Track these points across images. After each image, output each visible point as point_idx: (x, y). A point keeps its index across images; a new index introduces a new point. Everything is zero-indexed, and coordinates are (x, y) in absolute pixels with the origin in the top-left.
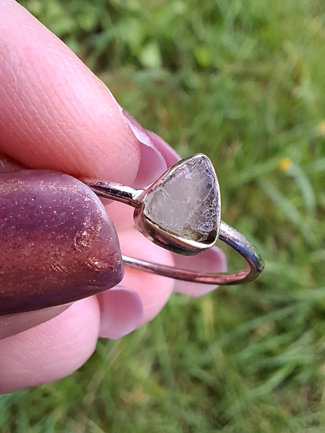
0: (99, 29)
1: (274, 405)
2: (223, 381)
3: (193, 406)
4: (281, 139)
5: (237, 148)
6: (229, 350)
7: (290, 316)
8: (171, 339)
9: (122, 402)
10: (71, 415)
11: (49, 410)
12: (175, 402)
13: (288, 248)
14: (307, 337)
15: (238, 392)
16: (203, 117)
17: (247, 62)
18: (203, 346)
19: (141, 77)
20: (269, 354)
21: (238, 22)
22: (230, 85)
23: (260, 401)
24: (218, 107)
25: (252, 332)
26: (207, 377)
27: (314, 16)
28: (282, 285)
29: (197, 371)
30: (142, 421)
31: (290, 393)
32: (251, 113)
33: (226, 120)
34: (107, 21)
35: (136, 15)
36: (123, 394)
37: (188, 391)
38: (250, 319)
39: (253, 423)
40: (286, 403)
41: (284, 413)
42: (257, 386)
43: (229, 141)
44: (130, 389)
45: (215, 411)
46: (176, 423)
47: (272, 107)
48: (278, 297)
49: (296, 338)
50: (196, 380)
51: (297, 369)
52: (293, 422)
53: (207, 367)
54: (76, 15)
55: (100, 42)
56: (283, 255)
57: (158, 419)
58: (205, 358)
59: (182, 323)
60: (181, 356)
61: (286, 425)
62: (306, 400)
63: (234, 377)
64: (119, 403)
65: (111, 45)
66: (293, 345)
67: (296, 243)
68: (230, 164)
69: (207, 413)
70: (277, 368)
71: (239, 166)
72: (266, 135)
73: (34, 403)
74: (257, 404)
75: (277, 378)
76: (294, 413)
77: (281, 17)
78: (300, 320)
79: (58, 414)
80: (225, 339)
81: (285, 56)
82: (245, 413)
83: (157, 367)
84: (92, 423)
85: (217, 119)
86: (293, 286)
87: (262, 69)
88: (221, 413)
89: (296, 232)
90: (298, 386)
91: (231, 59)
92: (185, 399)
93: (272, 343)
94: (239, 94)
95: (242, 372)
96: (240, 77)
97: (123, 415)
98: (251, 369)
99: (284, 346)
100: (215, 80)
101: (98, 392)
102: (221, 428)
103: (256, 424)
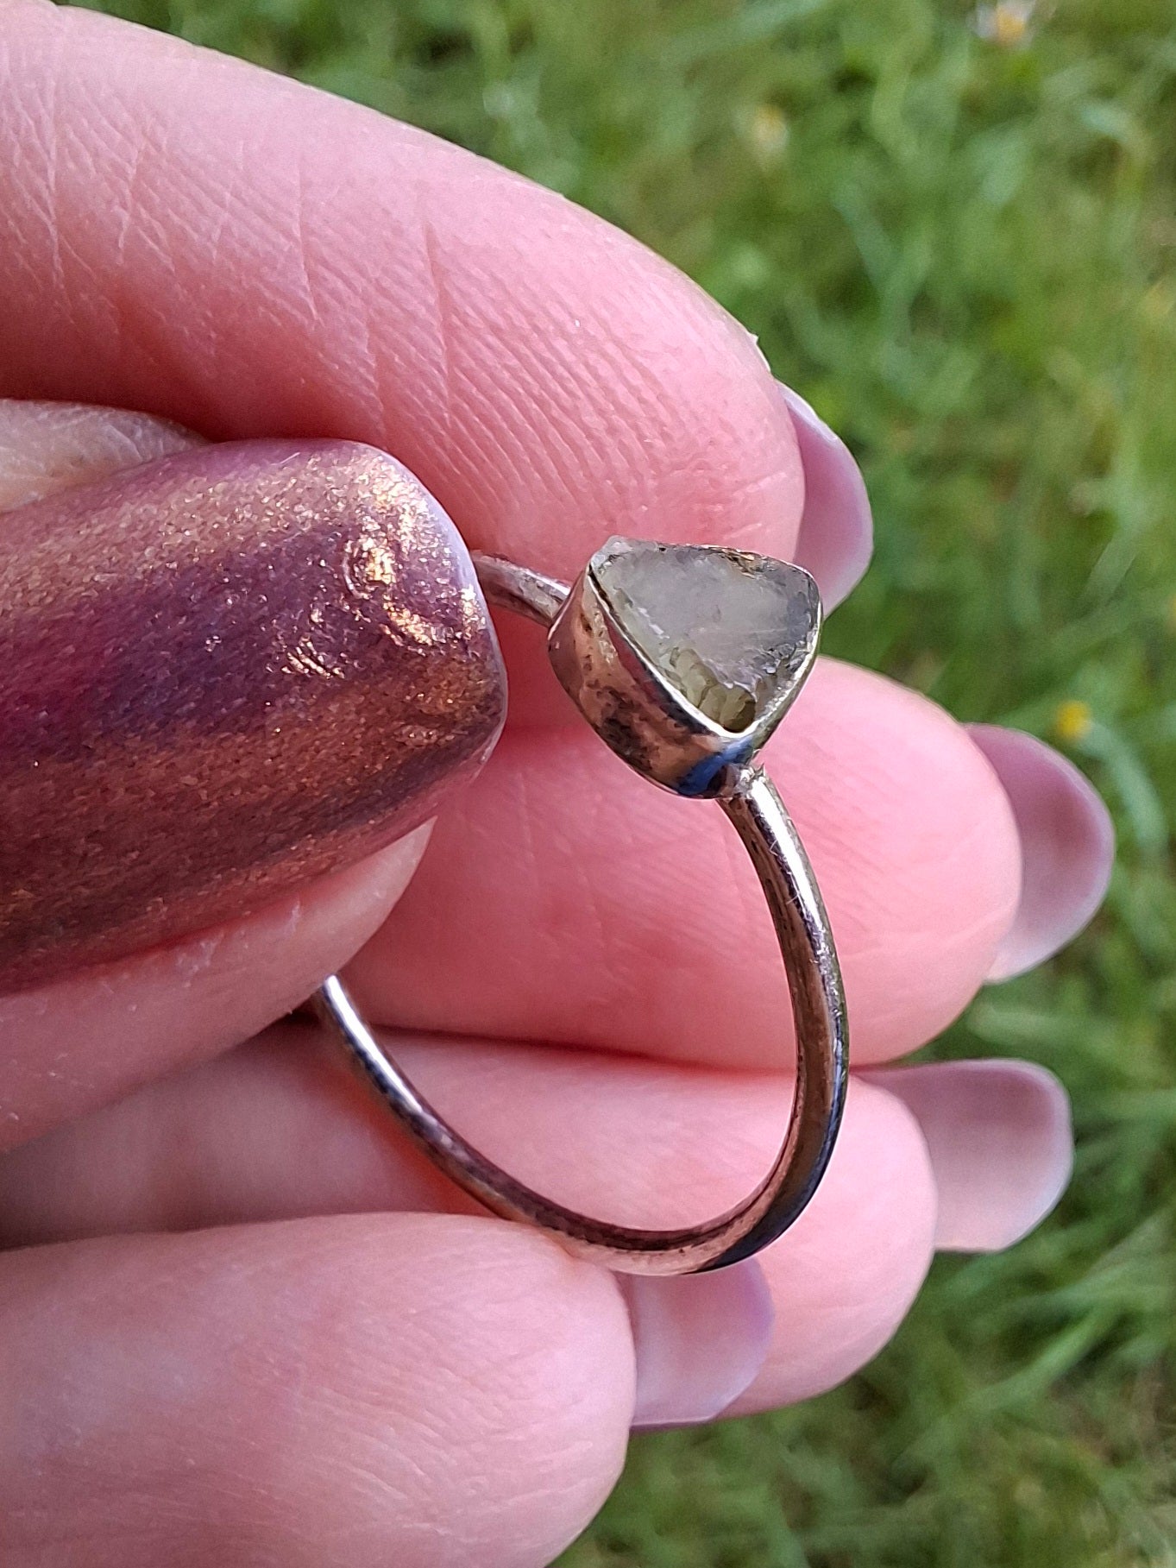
1: (1056, 1433)
2: (899, 1363)
3: (813, 1437)
4: (1064, 642)
7: (1097, 1171)
13: (1087, 967)
14: (1150, 1231)
15: (947, 1396)
17: (954, 422)
20: (1037, 1281)
21: (922, 306)
22: (905, 490)
23: (1012, 1421)
27: (1153, 278)
30: (663, 1480)
31: (1100, 1397)
32: (969, 572)
33: (896, 595)
39: (994, 1488)
40: (1091, 1429)
41: (1088, 1459)
42: (1004, 1377)
46: (764, 1486)
47: (1032, 549)
49: (1116, 1237)
51: (1123, 1326)
52: (1114, 1484)
56: (1074, 990)
57: (710, 1474)
61: (1092, 1492)
62: (1150, 1419)
63: (933, 1352)
66: (1110, 1256)
67: (1112, 953)
69: (857, 1458)
70: (1060, 1323)
72: (1015, 637)
74: (1006, 1433)
75: (1061, 1353)
76: (1117, 1458)
77: (1053, 285)
78: (1127, 1179)
81: (1068, 400)
82: (969, 1457)
86: (1104, 1079)
87: (1001, 440)
88: (895, 1456)
89: (1110, 918)
90: (1128, 1375)
91: (907, 415)
93: (1047, 1250)
94: (931, 517)
95: (957, 1336)
96: (931, 468)
98: (985, 1326)
99: (1081, 1260)
102: (900, 1502)
103: (1003, 1491)
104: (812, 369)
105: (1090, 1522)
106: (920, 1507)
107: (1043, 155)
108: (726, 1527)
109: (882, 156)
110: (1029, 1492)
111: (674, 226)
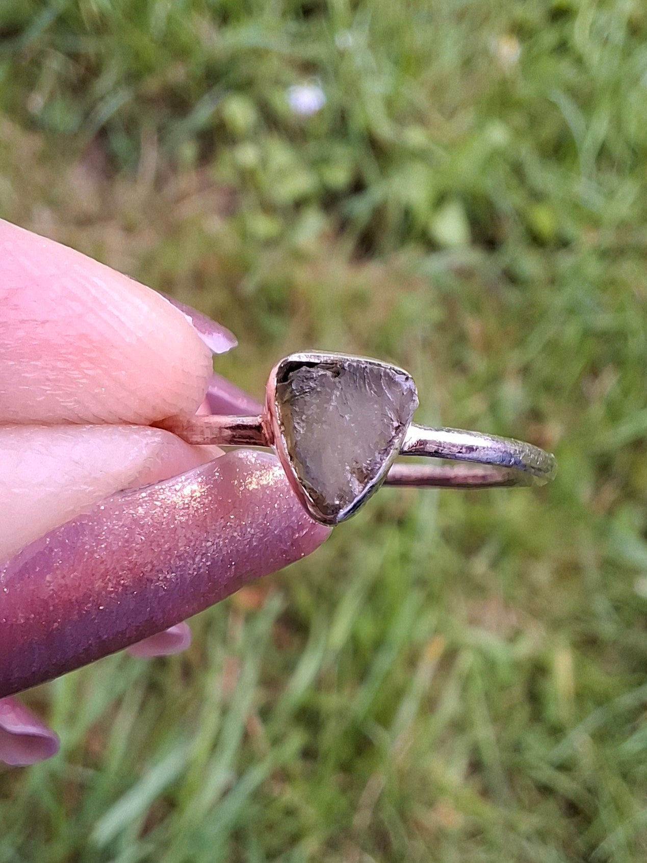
0: (358, 187)
2: (591, 790)
3: (542, 836)
5: (609, 382)
6: (602, 737)
8: (500, 719)
9: (418, 825)
10: (332, 845)
11: (295, 839)
12: (511, 827)
15: (621, 811)
16: (548, 331)
17: (623, 226)
18: (556, 732)
19: (435, 265)
21: (603, 154)
24: (572, 311)
26: (565, 784)
29: (546, 774)
30: (452, 857)
33: (588, 333)
34: (370, 171)
35: (421, 155)
36: (419, 812)
37: (530, 808)
38: (640, 684)
43: (594, 371)
44: (431, 804)
45: (580, 843)
50: (546, 790)
53: (564, 767)
54: (318, 163)
55: (360, 208)
57: (479, 854)
58: (561, 751)
59: (518, 691)
60: (517, 748)
63: (612, 785)
64: (412, 826)
65: (379, 213)
68: (597, 411)
69: (566, 846)
71: (614, 415)
73: (271, 827)
79: (311, 845)
80: (595, 718)
82: (633, 847)
83: (476, 766)
84: (368, 858)
85: (571, 332)
88: (593, 847)
91: (594, 222)
92: (528, 822)
94: (610, 285)
95: (627, 776)
96: (610, 254)
97: (418, 847)
98: (644, 771)
100: (565, 262)
101: (377, 807)
104: (537, 197)
109: (579, 61)
111: (451, 114)
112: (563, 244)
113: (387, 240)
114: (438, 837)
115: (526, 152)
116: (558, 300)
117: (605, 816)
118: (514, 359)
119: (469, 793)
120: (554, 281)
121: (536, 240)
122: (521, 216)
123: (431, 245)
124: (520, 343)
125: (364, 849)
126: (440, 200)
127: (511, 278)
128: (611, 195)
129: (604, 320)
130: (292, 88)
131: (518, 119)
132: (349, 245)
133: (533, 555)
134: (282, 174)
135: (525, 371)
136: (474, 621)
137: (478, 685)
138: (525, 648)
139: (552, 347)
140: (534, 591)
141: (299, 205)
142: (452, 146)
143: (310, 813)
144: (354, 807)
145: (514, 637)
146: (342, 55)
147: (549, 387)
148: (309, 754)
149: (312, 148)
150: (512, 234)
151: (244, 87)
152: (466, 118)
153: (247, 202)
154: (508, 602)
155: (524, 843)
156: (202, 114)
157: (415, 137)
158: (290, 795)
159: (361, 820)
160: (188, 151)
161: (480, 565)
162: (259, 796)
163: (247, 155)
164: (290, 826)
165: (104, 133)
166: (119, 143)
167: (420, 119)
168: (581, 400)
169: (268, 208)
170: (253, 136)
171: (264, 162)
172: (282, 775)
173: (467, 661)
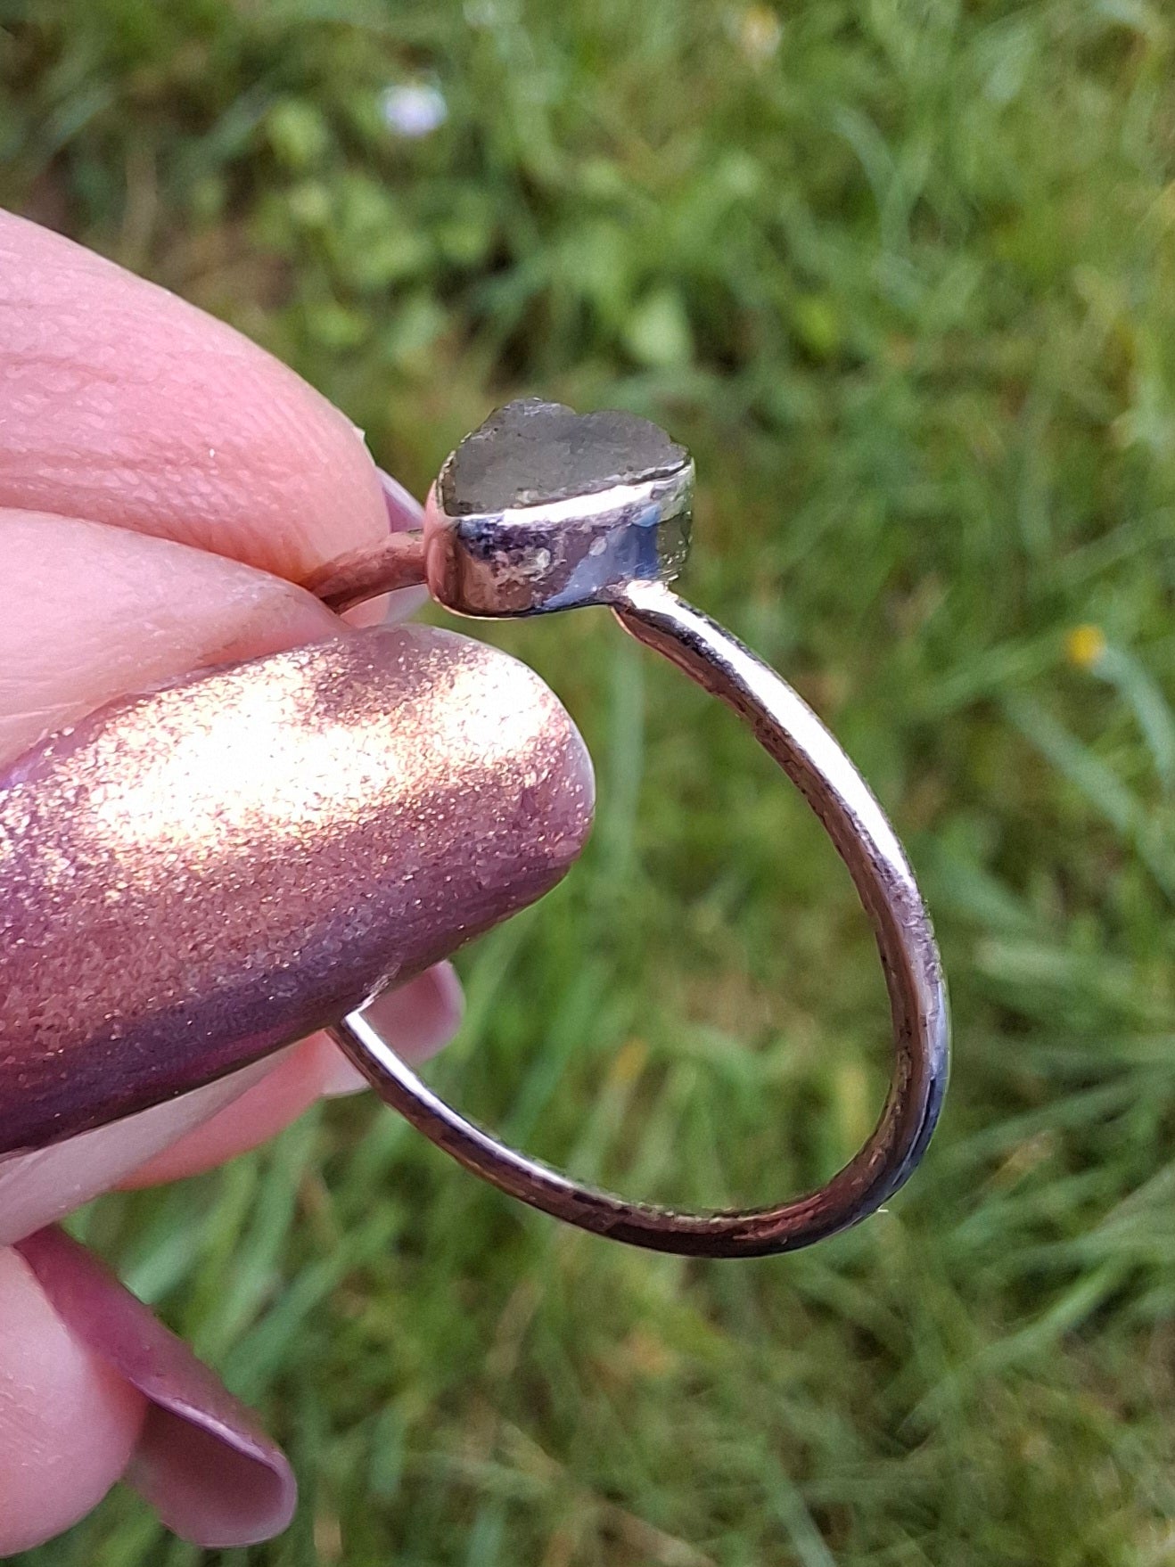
0: (500, 261)
1: (1065, 1387)
2: (900, 1311)
3: (813, 1389)
4: (1071, 568)
5: (931, 603)
6: (919, 1217)
7: (1111, 1117)
9: (599, 1372)
10: (449, 1406)
11: (384, 1394)
12: (759, 1375)
13: (1098, 904)
14: (1167, 1179)
15: (952, 1350)
16: (829, 512)
17: (955, 334)
19: (632, 395)
20: (1046, 1230)
21: (922, 214)
22: (904, 407)
23: (1019, 1374)
24: (868, 479)
25: (993, 1164)
26: (856, 1300)
28: (1080, 1019)
29: (821, 1283)
30: (658, 1429)
31: (1113, 1351)
32: (972, 493)
33: (895, 518)
34: (523, 235)
35: (609, 209)
36: (601, 1348)
37: (795, 1342)
38: (984, 1125)
39: (1002, 1443)
40: (1102, 1382)
41: (1102, 1416)
42: (1009, 1332)
43: (905, 583)
44: (621, 1334)
45: (881, 1405)
46: (761, 1438)
47: (1041, 473)
48: (1072, 1058)
49: (1131, 1185)
50: (821, 1310)
51: (1137, 1278)
52: (1127, 1440)
53: (853, 1270)
54: (432, 220)
55: (505, 298)
56: (1085, 929)
57: (705, 1424)
59: (773, 1137)
61: (1106, 1450)
63: (936, 1301)
64: (590, 1375)
65: (537, 307)
66: (1124, 1205)
67: (1125, 890)
68: (909, 652)
69: (856, 1408)
70: (1073, 1274)
71: (939, 659)
72: (1022, 559)
73: (342, 1372)
74: (1011, 1385)
75: (1072, 1305)
76: (1129, 1414)
77: (1061, 186)
78: (1142, 1126)
79: (411, 1407)
81: (1079, 310)
82: (974, 1411)
84: (512, 1431)
85: (866, 516)
86: (1118, 1021)
87: (1007, 353)
88: (903, 1412)
89: (1124, 854)
90: (1142, 1330)
91: (906, 328)
92: (788, 1366)
93: (1057, 1199)
94: (933, 435)
95: (961, 1286)
96: (933, 384)
97: (600, 1410)
98: (991, 1277)
99: (1091, 1208)
100: (856, 395)
101: (528, 1340)
102: (900, 1455)
103: (1010, 1446)
104: (808, 283)
105: (1102, 1481)
106: (923, 1461)
107: (1050, 47)
108: (721, 1479)
109: (879, 54)
110: (1037, 1448)
111: (661, 138)
112: (852, 363)
113: (550, 353)
114: (633, 1393)
115: (790, 207)
116: (842, 461)
117: (925, 1357)
118: (767, 560)
119: (688, 1314)
120: (837, 428)
121: (805, 357)
122: (780, 316)
123: (626, 363)
124: (779, 533)
125: (504, 1412)
126: (642, 287)
127: (764, 421)
128: (933, 282)
129: (922, 496)
130: (388, 91)
131: (778, 150)
132: (484, 361)
133: (798, 898)
134: (371, 237)
135: (787, 582)
136: (697, 1014)
137: (705, 1127)
138: (785, 1061)
139: (832, 541)
140: (800, 963)
141: (399, 290)
142: (664, 194)
143: (411, 1349)
144: (487, 1339)
145: (766, 1041)
146: (474, 35)
147: (827, 609)
148: (408, 1244)
149: (423, 193)
150: (765, 348)
151: (307, 86)
152: (687, 148)
153: (310, 284)
154: (756, 983)
155: (784, 1404)
156: (234, 132)
157: (600, 177)
158: (375, 1317)
159: (500, 1361)
160: (209, 195)
161: (708, 917)
162: (322, 1318)
163: (311, 203)
164: (374, 1371)
165: (63, 160)
166: (90, 178)
167: (609, 146)
168: (883, 633)
169: (346, 295)
170: (321, 170)
171: (339, 214)
172: (362, 1282)
173: (685, 1083)
